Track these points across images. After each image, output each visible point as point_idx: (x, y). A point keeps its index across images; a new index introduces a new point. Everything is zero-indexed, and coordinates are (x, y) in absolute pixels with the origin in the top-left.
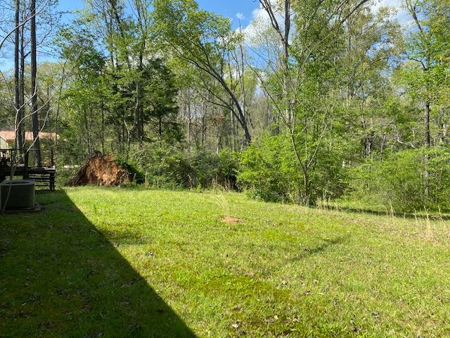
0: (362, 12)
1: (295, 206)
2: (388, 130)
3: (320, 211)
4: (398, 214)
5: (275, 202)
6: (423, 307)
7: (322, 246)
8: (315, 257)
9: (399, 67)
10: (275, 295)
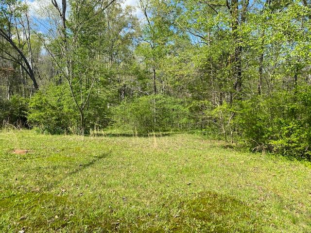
0: (115, 6)
1: (75, 136)
2: (134, 84)
3: (92, 138)
4: (140, 135)
5: (59, 134)
6: (150, 188)
7: (92, 161)
8: (87, 169)
9: (138, 45)
10: (56, 201)
